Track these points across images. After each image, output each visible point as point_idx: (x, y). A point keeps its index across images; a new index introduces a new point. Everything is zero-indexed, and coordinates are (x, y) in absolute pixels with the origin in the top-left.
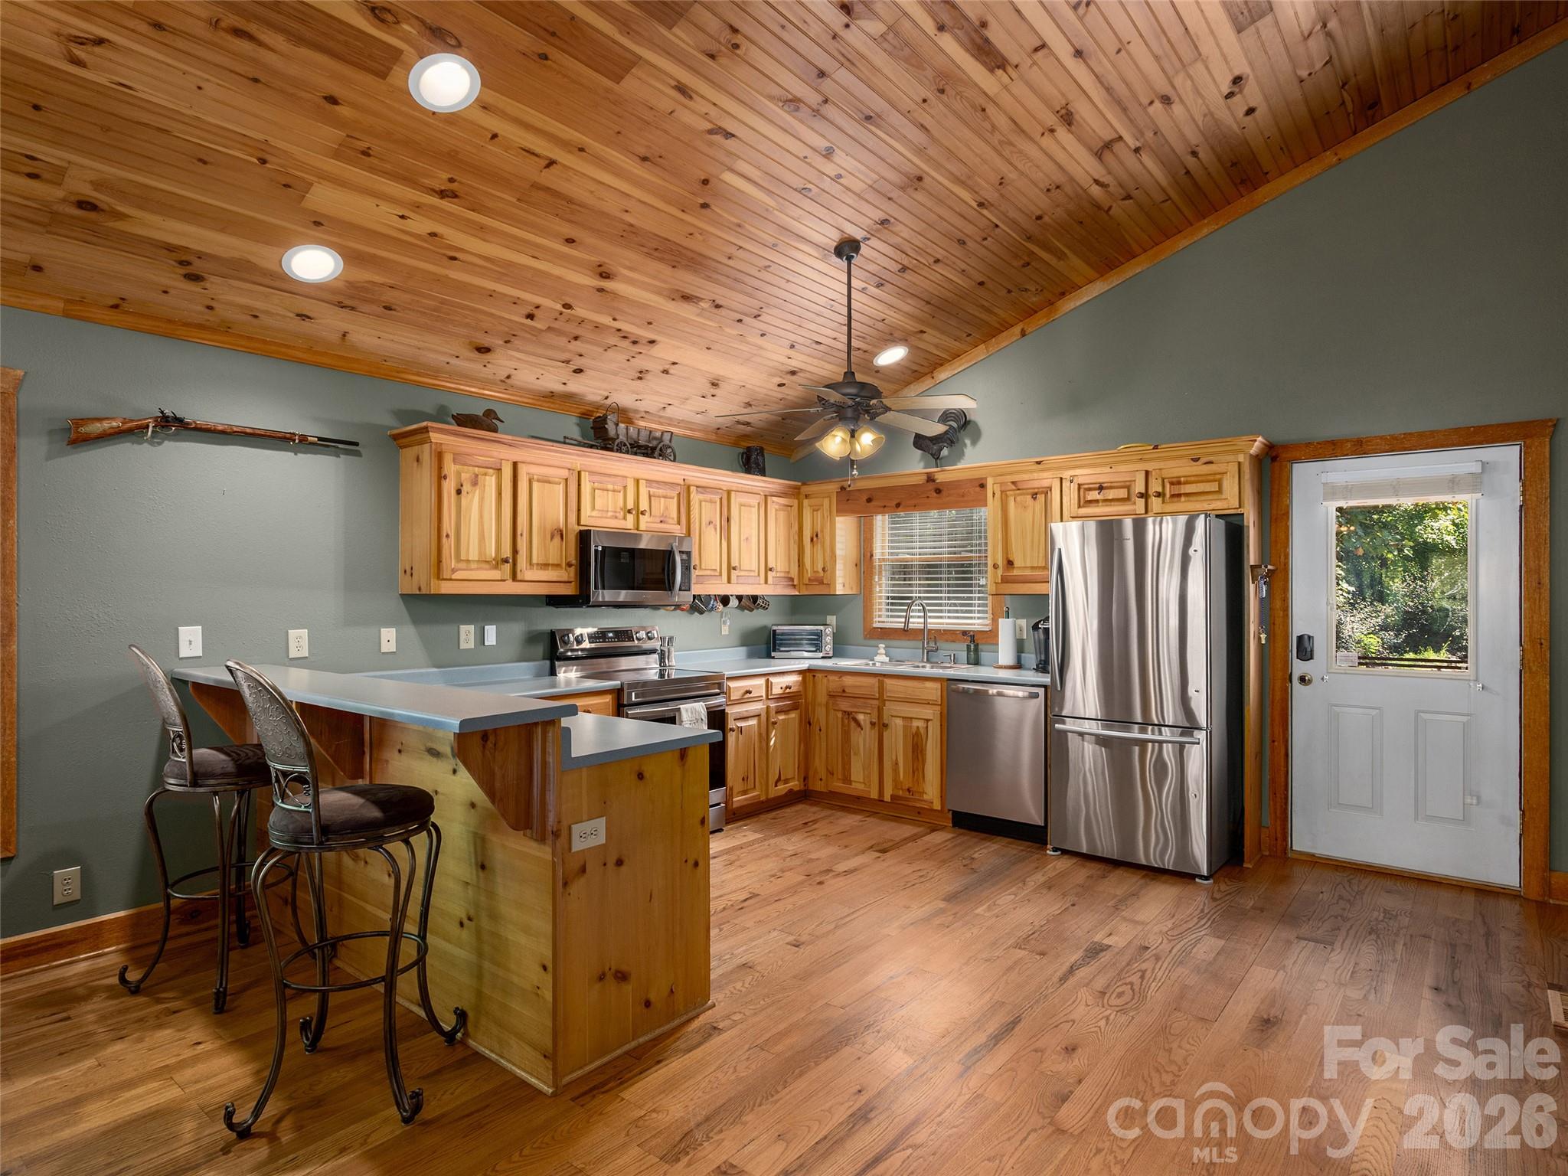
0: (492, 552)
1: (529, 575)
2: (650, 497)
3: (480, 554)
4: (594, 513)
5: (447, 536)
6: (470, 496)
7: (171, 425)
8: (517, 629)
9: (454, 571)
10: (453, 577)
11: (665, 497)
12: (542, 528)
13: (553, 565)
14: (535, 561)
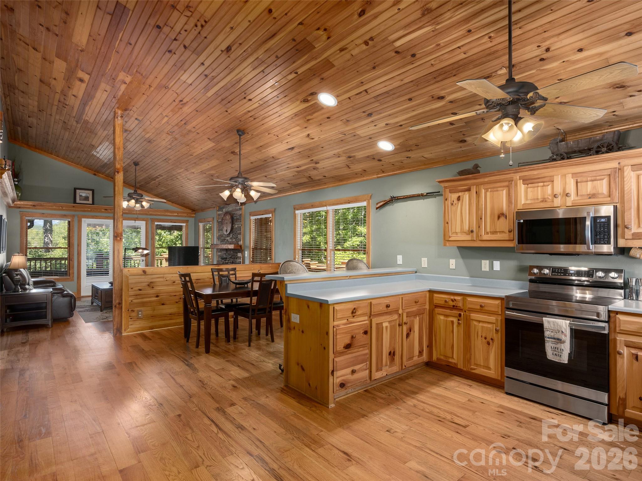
0: (466, 228)
1: (485, 237)
2: (577, 182)
3: (461, 229)
4: (528, 202)
5: (447, 223)
6: (457, 205)
7: (394, 200)
8: (512, 264)
9: (450, 237)
10: (450, 239)
11: (592, 181)
12: (492, 214)
13: (500, 232)
14: (488, 230)
